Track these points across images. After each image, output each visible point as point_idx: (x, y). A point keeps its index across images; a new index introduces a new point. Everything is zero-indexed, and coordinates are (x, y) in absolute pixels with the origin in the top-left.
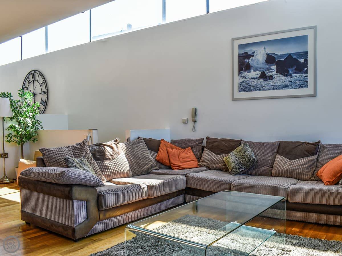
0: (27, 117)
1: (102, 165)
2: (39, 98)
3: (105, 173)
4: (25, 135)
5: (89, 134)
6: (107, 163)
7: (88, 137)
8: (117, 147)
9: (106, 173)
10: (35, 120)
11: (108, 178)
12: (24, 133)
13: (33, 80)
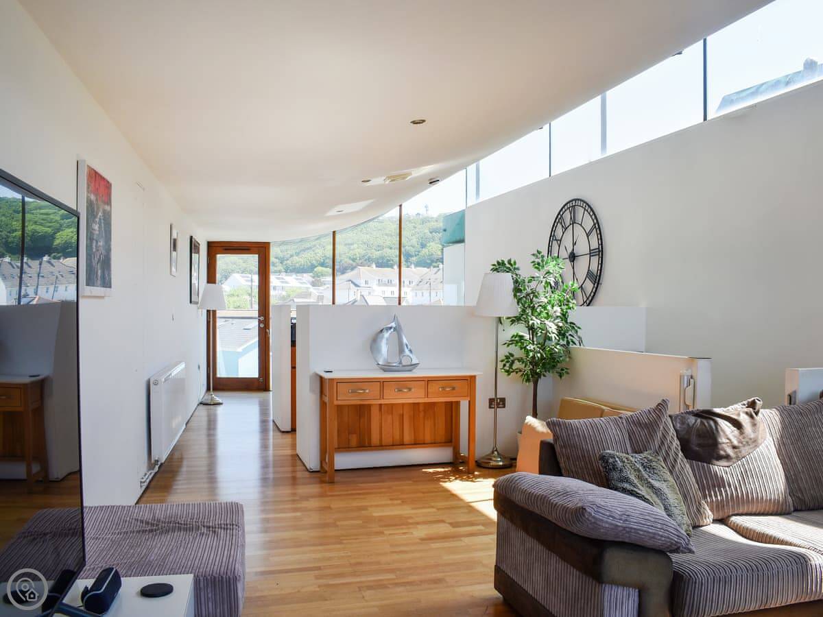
0: (548, 316)
1: (705, 473)
2: (582, 265)
3: (711, 496)
4: (542, 358)
5: (690, 371)
6: (719, 468)
7: (686, 377)
8: (754, 425)
9: (716, 496)
10: (567, 323)
11: (718, 510)
12: (539, 355)
13: (573, 224)
